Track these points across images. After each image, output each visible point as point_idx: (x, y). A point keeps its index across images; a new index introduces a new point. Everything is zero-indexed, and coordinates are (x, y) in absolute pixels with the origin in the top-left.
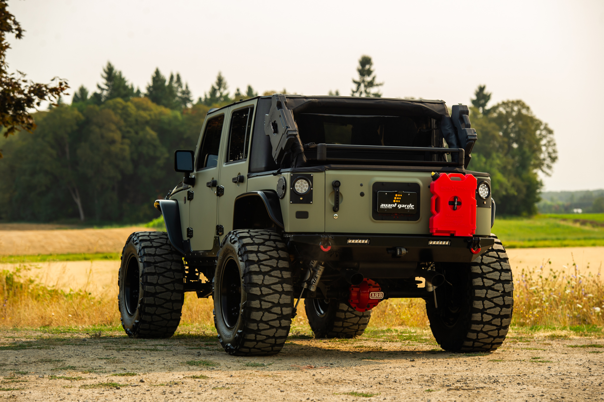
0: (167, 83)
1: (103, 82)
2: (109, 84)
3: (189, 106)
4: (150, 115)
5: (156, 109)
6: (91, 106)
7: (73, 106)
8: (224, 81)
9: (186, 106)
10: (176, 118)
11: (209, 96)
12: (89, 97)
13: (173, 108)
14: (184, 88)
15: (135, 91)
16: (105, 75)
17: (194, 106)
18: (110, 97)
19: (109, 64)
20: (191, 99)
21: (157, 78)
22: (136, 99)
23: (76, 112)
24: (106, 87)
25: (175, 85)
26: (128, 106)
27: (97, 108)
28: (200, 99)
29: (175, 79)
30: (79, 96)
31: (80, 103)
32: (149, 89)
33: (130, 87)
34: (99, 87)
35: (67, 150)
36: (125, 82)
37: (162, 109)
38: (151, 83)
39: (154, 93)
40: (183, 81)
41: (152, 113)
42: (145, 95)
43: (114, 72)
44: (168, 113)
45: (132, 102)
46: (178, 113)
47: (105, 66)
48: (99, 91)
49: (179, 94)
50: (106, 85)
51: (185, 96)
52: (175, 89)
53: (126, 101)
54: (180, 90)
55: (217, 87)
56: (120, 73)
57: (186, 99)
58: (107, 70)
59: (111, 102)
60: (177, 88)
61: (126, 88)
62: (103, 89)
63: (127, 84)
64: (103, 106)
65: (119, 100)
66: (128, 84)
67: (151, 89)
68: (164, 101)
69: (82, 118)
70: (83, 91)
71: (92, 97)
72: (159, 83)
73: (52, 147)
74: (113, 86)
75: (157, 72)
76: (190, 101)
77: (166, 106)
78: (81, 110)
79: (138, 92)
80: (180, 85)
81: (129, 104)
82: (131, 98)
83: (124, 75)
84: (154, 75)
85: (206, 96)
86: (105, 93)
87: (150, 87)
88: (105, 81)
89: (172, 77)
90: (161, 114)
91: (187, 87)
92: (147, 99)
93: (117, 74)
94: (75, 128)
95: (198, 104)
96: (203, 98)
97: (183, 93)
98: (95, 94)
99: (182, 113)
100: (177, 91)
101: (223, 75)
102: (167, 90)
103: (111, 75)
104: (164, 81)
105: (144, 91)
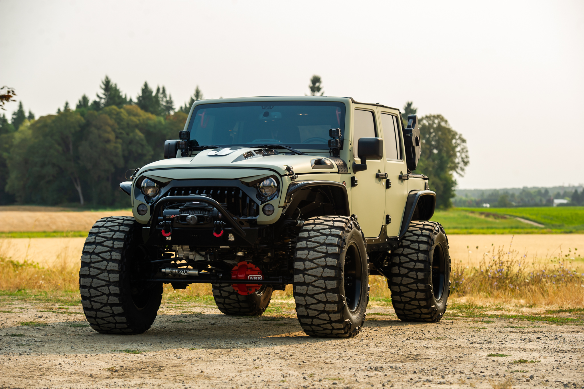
0: (154, 94)
1: (101, 92)
2: (106, 94)
3: (172, 113)
4: (139, 120)
5: (144, 115)
6: (91, 112)
7: (76, 112)
8: (200, 94)
9: (169, 113)
10: (160, 122)
11: (188, 106)
12: (90, 104)
13: (158, 114)
14: (168, 99)
15: (128, 100)
16: (103, 87)
17: (176, 113)
18: (107, 104)
19: (107, 78)
20: (174, 107)
21: (146, 90)
22: (128, 107)
23: (79, 117)
24: (104, 96)
25: (160, 96)
26: (121, 112)
27: (96, 113)
28: (181, 108)
29: (161, 91)
30: (82, 103)
31: (83, 109)
32: (138, 98)
33: (124, 97)
34: (98, 96)
35: (71, 147)
36: (120, 92)
37: (149, 115)
38: (140, 94)
39: (143, 102)
40: (168, 93)
41: (141, 118)
42: (136, 103)
43: (111, 84)
44: (154, 118)
45: (124, 109)
46: (162, 119)
47: (103, 79)
48: (98, 100)
49: (164, 104)
50: (104, 94)
51: (169, 105)
52: (160, 99)
53: (120, 108)
54: (165, 100)
55: (195, 98)
56: (116, 85)
58: (105, 82)
59: (107, 109)
60: (162, 98)
61: (120, 97)
62: (101, 98)
63: (121, 94)
64: (101, 112)
65: (114, 107)
66: (123, 94)
67: (141, 99)
68: (151, 109)
69: (83, 120)
70: (85, 99)
71: (92, 104)
72: (147, 94)
73: (59, 144)
74: (109, 95)
75: (146, 85)
76: (173, 109)
77: (152, 113)
78: (82, 115)
79: (131, 100)
80: (165, 96)
81: (122, 110)
82: (124, 106)
83: (118, 87)
84: (144, 87)
85: (186, 105)
86: (103, 101)
87: (140, 97)
88: (103, 91)
89: (158, 90)
90: (148, 119)
91: (170, 98)
92: (137, 106)
93: (113, 86)
94: (78, 129)
95: (179, 111)
96: (184, 106)
97: (167, 102)
98: (95, 102)
99: (165, 119)
100: (162, 100)
101: (200, 89)
102: (154, 100)
103: (108, 86)
104: (152, 92)
105: (135, 100)
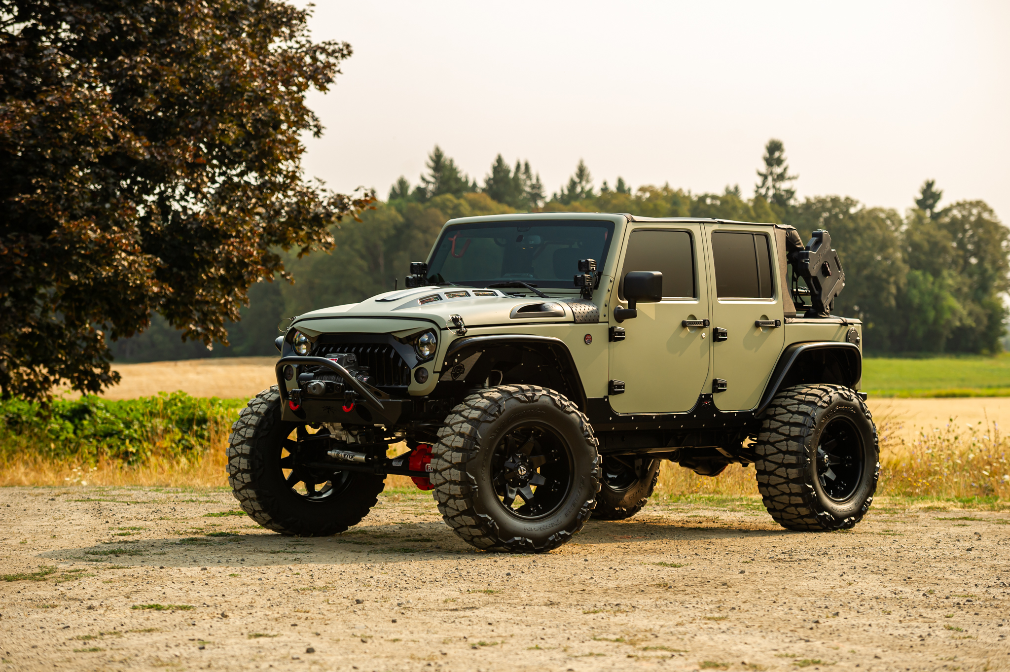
0: (512, 175)
1: (428, 173)
2: (437, 175)
3: (541, 202)
5: (497, 208)
6: (413, 204)
7: (389, 205)
8: (586, 172)
9: (536, 204)
11: (566, 192)
12: (411, 191)
13: (519, 207)
14: (534, 181)
15: (470, 184)
16: (432, 164)
17: (547, 204)
18: (438, 192)
19: (437, 150)
20: (543, 194)
21: (499, 167)
22: (471, 196)
23: (393, 212)
24: (432, 180)
25: (522, 177)
26: (460, 205)
27: (420, 207)
28: (555, 195)
29: (523, 168)
30: (398, 191)
31: (397, 201)
32: (488, 182)
33: (463, 179)
34: (423, 179)
35: (381, 261)
36: (457, 173)
37: (505, 208)
38: (490, 174)
39: (495, 187)
40: (533, 171)
42: (484, 190)
43: (442, 159)
45: (466, 199)
47: (432, 151)
48: (423, 185)
49: (528, 189)
50: (433, 176)
51: (535, 191)
52: (522, 182)
53: (458, 198)
54: (529, 183)
55: (577, 180)
56: (451, 161)
57: (536, 195)
58: (434, 157)
59: (438, 199)
60: (525, 181)
61: (458, 180)
62: (428, 182)
63: (459, 175)
64: (428, 204)
65: (449, 196)
66: (462, 175)
67: (492, 182)
68: (508, 199)
69: (401, 219)
70: (402, 184)
71: (414, 193)
72: (502, 174)
73: (362, 257)
74: (441, 178)
75: (499, 160)
76: (542, 198)
77: (510, 205)
78: (399, 210)
79: (475, 185)
80: (529, 177)
81: (462, 201)
82: (465, 194)
83: (456, 164)
84: (496, 164)
85: (562, 191)
86: (431, 187)
87: (490, 179)
88: (431, 172)
89: (518, 167)
91: (538, 180)
92: (484, 195)
93: (448, 163)
94: (393, 232)
95: (552, 201)
96: (559, 193)
97: (533, 187)
98: (419, 189)
100: (525, 185)
101: (586, 164)
102: (512, 183)
103: (439, 163)
104: (509, 171)
105: (481, 184)
